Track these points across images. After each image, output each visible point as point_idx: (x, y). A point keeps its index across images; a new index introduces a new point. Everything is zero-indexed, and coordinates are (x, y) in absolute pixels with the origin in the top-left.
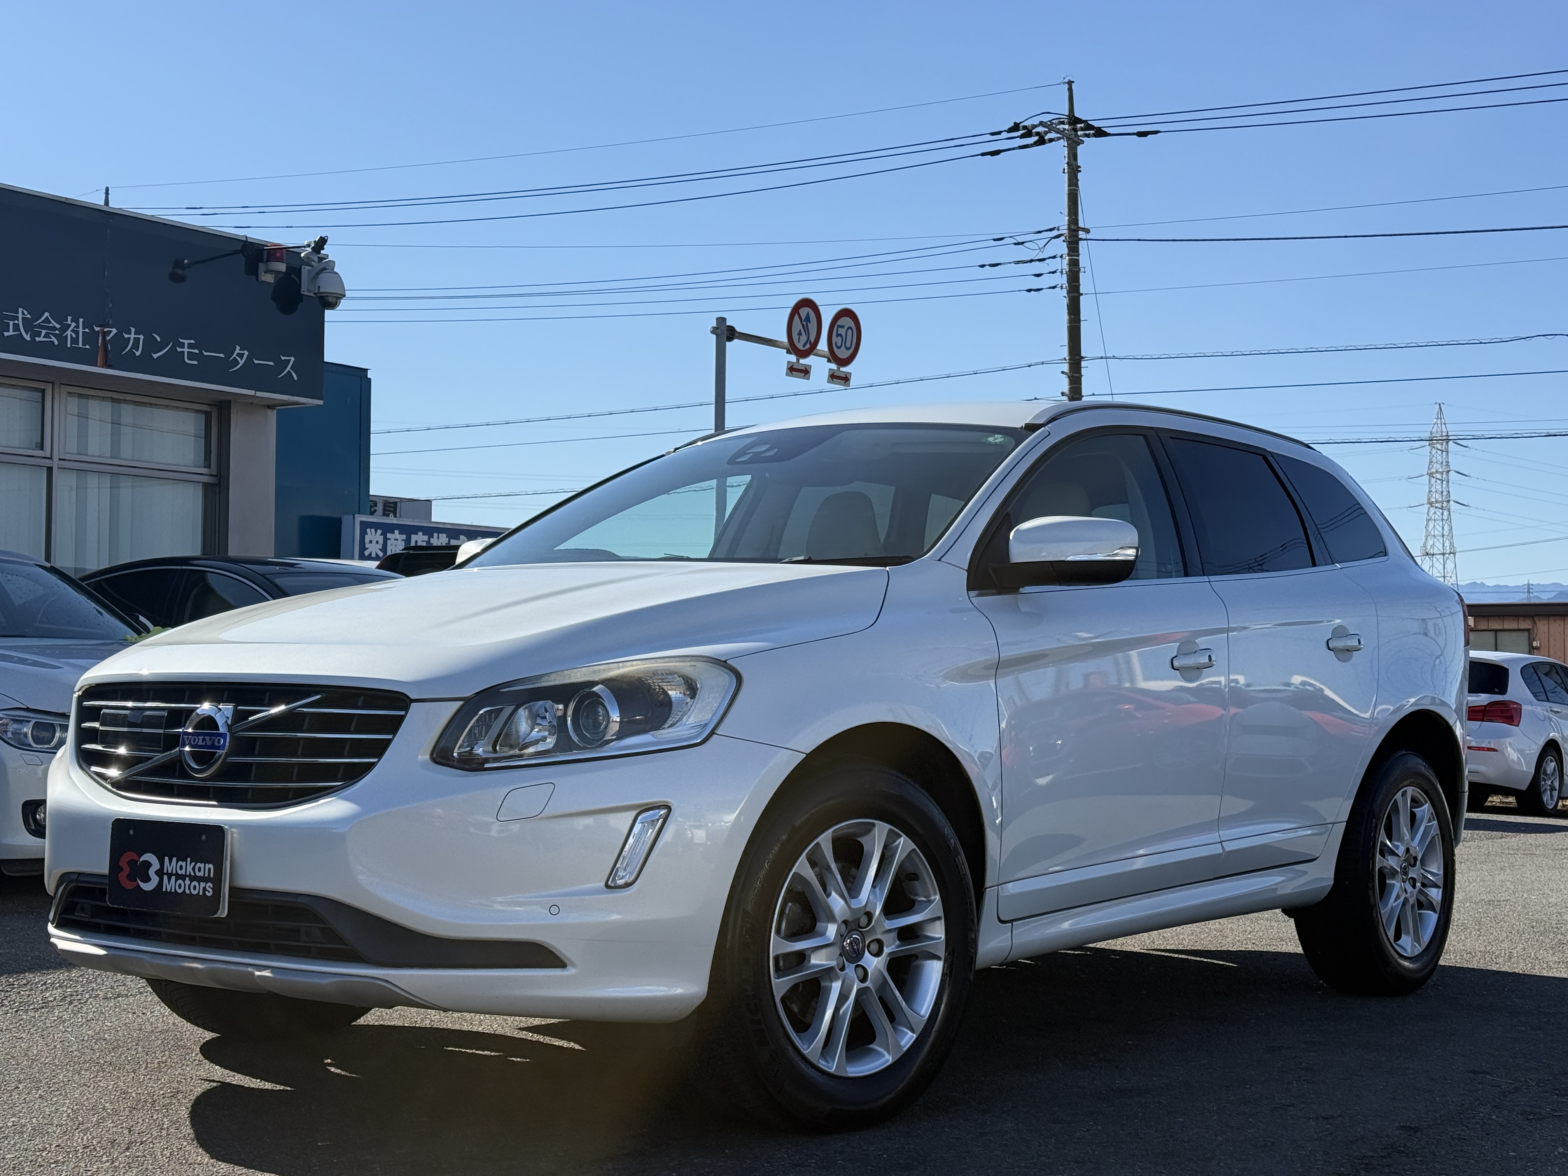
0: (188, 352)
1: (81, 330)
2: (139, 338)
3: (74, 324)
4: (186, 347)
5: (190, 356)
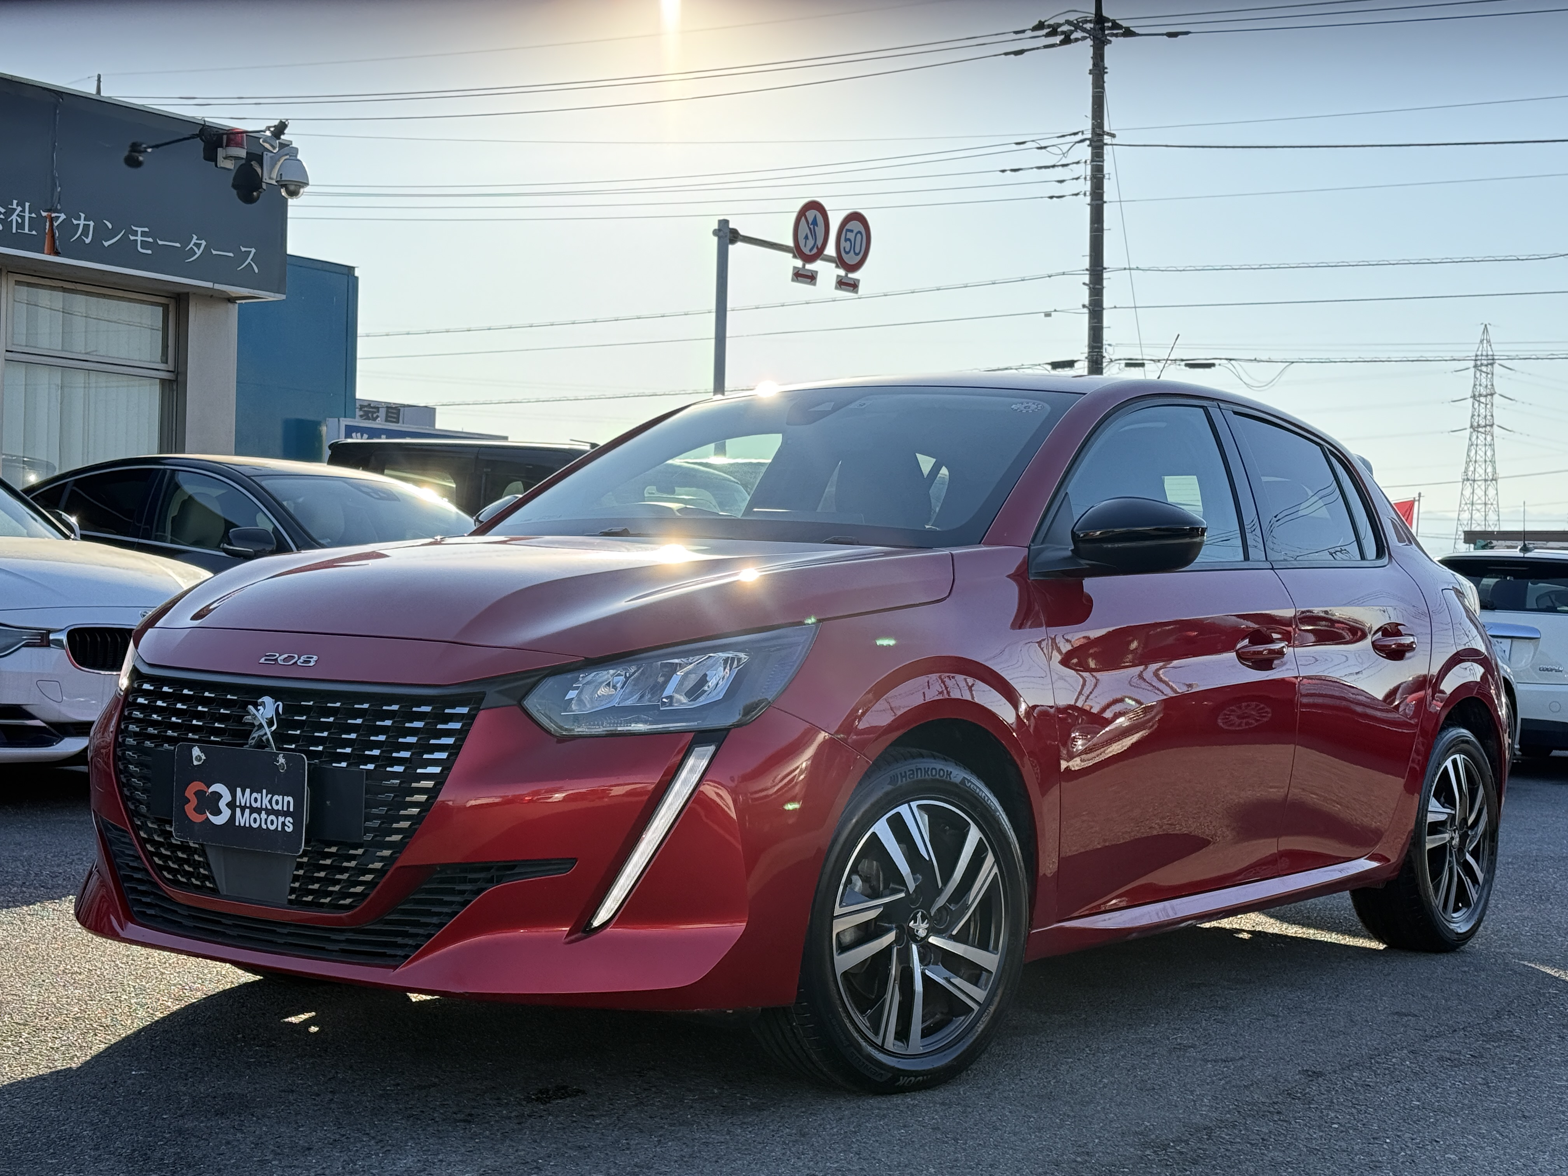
0: (141, 241)
1: (27, 215)
2: (89, 225)
3: (19, 209)
4: (140, 235)
5: (145, 245)
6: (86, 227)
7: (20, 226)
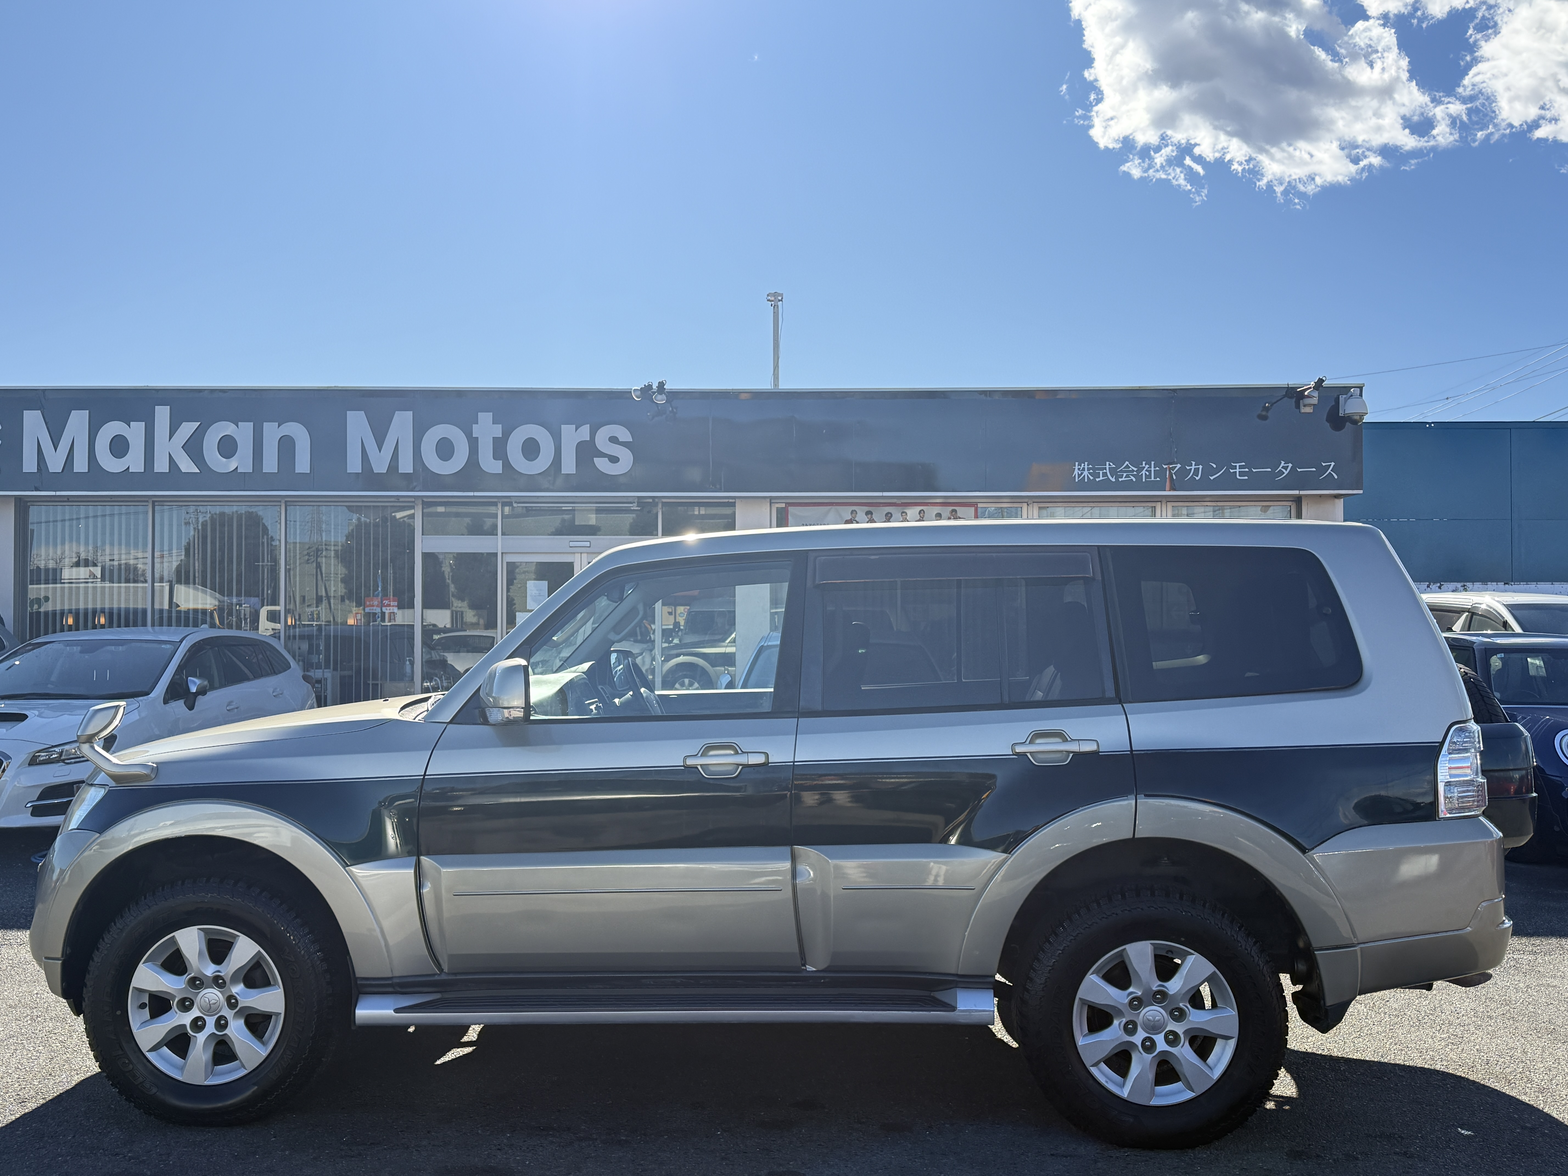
0: (1240, 472)
1: (1153, 469)
2: (1199, 468)
3: (1147, 466)
4: (1238, 468)
5: (1241, 474)
6: (1197, 470)
7: (1147, 477)
